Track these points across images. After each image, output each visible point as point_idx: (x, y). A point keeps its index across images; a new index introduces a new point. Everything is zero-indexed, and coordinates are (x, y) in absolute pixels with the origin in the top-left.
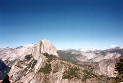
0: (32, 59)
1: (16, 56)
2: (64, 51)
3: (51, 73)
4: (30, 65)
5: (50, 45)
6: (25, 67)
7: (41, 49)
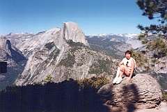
0: (54, 48)
1: (36, 44)
2: (101, 38)
3: (75, 66)
4: (51, 56)
5: (76, 29)
6: (45, 58)
7: (64, 34)
